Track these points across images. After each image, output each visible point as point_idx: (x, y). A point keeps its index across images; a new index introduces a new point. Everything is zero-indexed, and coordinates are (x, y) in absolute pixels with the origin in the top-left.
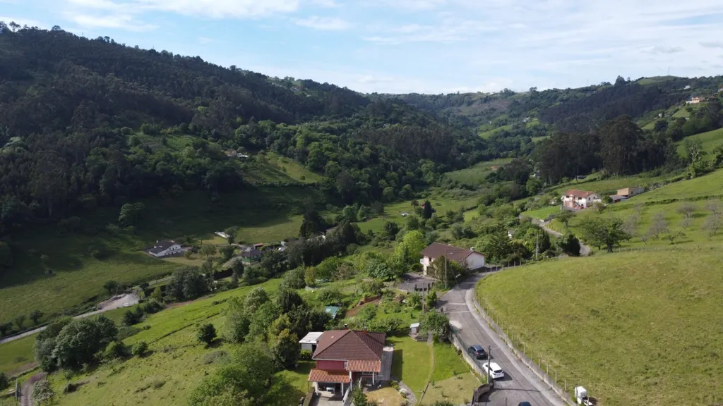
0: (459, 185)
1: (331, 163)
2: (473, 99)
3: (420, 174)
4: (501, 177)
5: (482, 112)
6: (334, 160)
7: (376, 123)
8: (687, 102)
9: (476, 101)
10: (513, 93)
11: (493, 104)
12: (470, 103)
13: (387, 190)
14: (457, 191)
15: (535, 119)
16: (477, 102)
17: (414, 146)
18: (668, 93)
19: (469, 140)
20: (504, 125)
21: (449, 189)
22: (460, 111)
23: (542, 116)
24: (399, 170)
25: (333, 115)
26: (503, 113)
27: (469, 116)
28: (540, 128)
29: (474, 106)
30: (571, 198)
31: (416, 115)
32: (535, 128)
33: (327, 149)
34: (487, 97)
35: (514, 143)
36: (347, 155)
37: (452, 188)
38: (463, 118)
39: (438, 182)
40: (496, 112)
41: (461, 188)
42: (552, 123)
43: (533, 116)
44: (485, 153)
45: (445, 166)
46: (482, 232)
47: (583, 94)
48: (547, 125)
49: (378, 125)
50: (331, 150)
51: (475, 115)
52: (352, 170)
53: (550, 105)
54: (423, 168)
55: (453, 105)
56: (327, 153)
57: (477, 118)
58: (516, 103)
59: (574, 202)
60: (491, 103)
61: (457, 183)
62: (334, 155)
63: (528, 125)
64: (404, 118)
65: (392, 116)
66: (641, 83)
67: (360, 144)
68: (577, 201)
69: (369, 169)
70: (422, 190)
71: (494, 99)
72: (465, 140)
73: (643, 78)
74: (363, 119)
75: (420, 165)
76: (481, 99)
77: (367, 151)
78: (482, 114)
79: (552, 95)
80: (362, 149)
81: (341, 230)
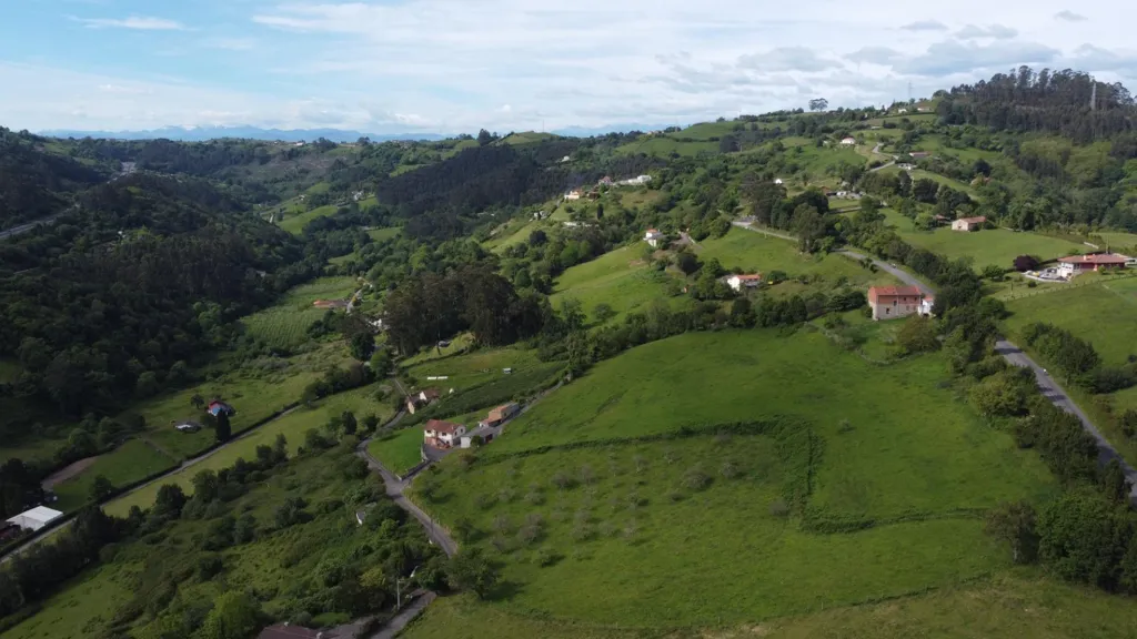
0: (267, 349)
1: (29, 341)
2: (271, 153)
3: (197, 331)
4: (331, 326)
5: (287, 176)
6: (37, 334)
7: (104, 232)
8: (566, 196)
9: (274, 156)
10: (334, 146)
11: (304, 162)
12: (265, 159)
13: (145, 377)
14: (263, 361)
15: (371, 195)
16: (277, 159)
17: (181, 276)
18: (545, 167)
19: (272, 246)
20: (324, 204)
21: (251, 358)
22: (249, 173)
23: (380, 191)
24: (161, 334)
25: (13, 217)
26: (321, 179)
27: (265, 182)
28: (380, 211)
29: (271, 165)
30: (433, 434)
31: (177, 207)
32: (373, 211)
33: (19, 313)
34: (293, 150)
35: (343, 243)
36: (61, 319)
37: (255, 356)
38: (257, 187)
39: (231, 343)
40: (309, 176)
41: (270, 355)
42: (396, 204)
43: (367, 190)
44: (300, 268)
45: (238, 305)
46: (319, 512)
47: (436, 153)
48: (389, 207)
49: (108, 235)
50: (27, 314)
51: (276, 181)
52: (73, 349)
53: (391, 171)
54: (203, 318)
55: (236, 163)
56: (18, 321)
57: (279, 186)
58: (340, 164)
59: (438, 439)
60: (300, 160)
61: (262, 345)
62: (35, 323)
63: (363, 204)
64: (154, 214)
65: (133, 212)
66: (511, 141)
67: (83, 293)
68: (441, 437)
69: (105, 341)
70: (205, 364)
71: (305, 153)
72: (265, 246)
73: (512, 133)
74: (76, 223)
75: (197, 314)
76: (283, 152)
77: (98, 307)
78: (287, 178)
79: (392, 152)
80: (87, 304)
81: (84, 525)
